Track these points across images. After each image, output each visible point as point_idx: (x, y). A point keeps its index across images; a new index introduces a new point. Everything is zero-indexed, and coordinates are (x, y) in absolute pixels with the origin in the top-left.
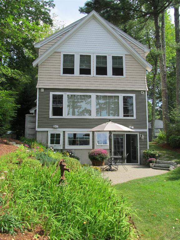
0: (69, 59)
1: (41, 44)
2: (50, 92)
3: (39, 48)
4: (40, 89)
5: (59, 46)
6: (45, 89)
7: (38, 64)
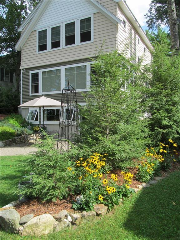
0: (42, 35)
1: (22, 27)
2: (30, 72)
3: (22, 31)
4: (23, 69)
5: (35, 24)
6: (26, 69)
7: (21, 47)
